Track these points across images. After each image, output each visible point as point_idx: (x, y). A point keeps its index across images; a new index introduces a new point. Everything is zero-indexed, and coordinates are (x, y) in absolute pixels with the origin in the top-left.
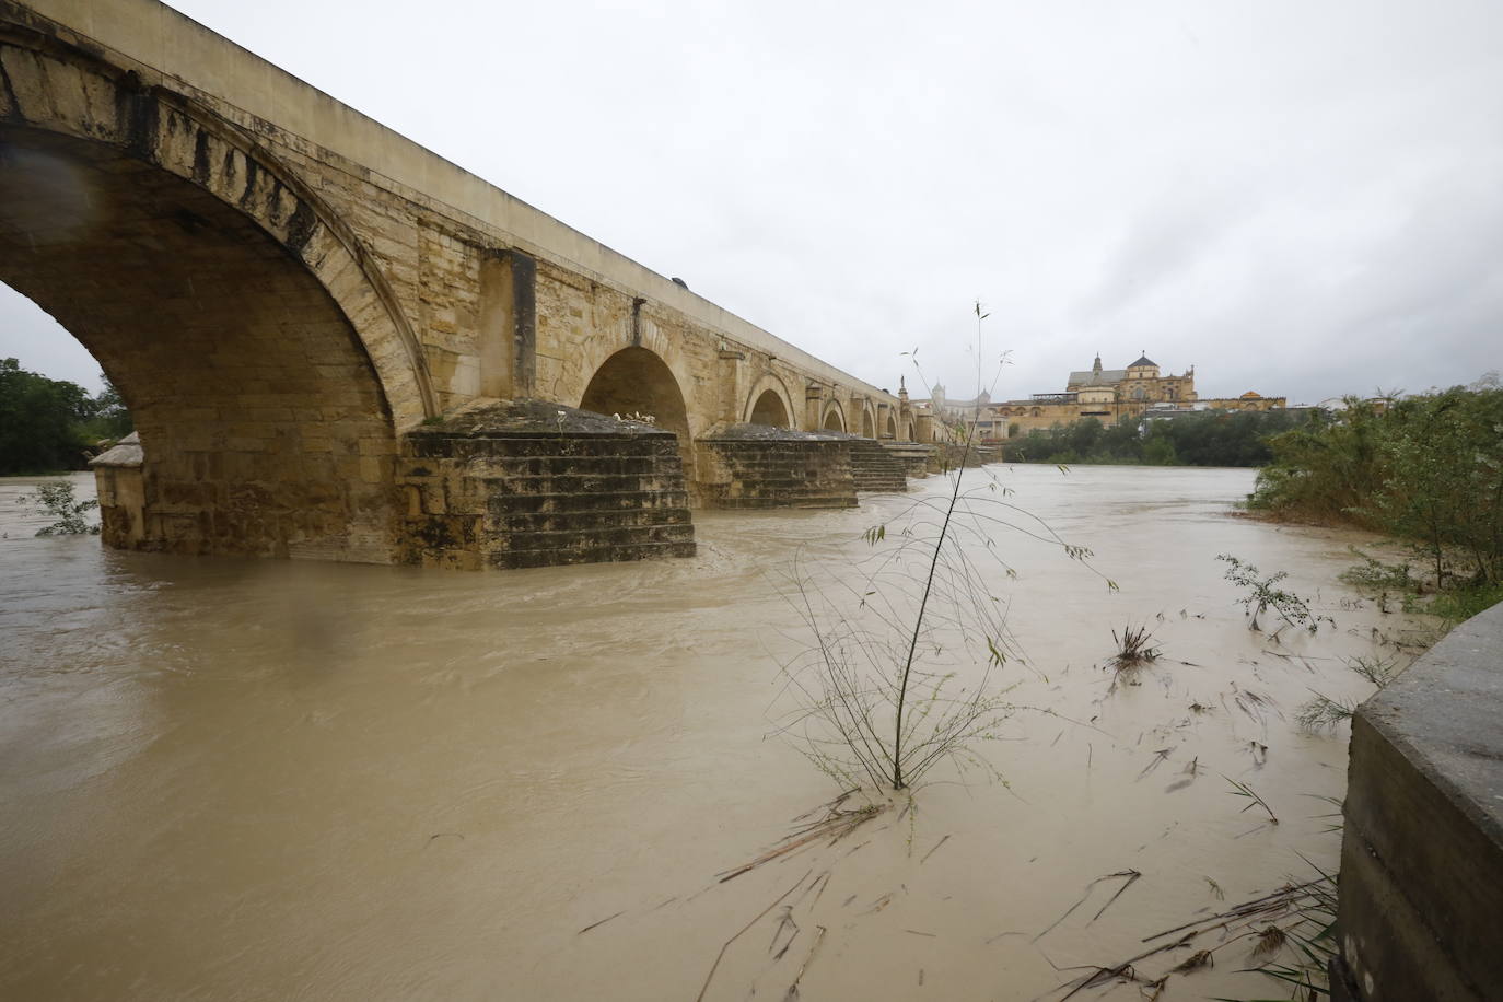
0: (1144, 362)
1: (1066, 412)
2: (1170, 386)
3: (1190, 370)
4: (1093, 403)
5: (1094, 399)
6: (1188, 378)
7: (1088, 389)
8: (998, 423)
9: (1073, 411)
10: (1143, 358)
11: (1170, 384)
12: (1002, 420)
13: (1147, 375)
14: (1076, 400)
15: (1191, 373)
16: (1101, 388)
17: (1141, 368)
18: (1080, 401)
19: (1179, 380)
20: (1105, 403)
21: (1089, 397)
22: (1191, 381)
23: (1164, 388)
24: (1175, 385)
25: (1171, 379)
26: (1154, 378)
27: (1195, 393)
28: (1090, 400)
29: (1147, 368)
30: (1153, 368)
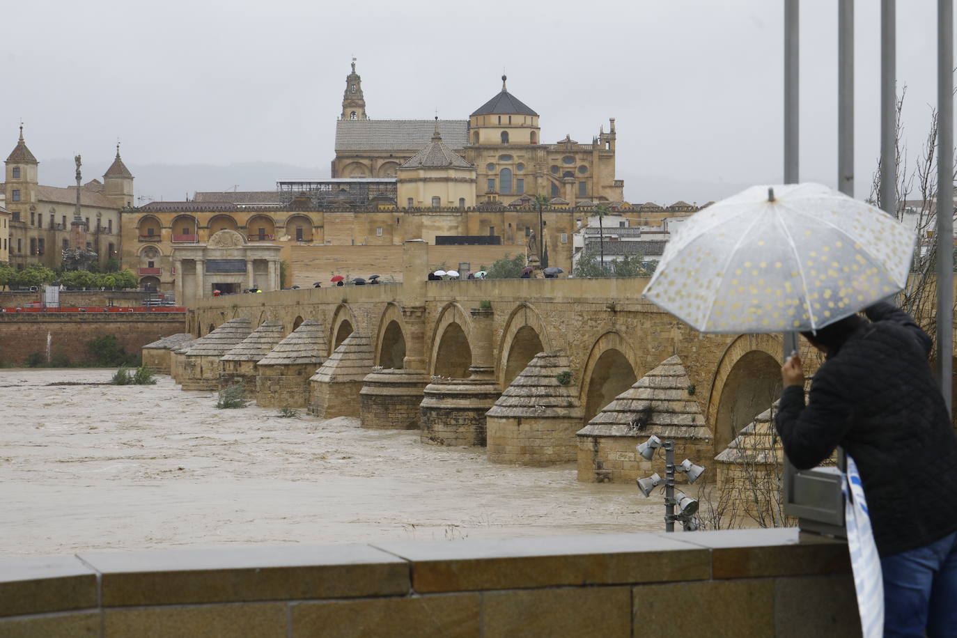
0: (505, 104)
1: (372, 231)
2: (568, 166)
3: (607, 130)
4: (436, 209)
5: (437, 199)
6: (604, 149)
7: (422, 174)
8: (261, 264)
9: (390, 229)
10: (504, 95)
11: (566, 160)
12: (266, 255)
13: (518, 137)
14: (392, 200)
15: (610, 138)
16: (453, 174)
17: (505, 119)
18: (403, 202)
19: (587, 152)
20: (460, 211)
21: (425, 195)
22: (609, 156)
23: (555, 169)
24: (579, 163)
25: (568, 149)
26: (533, 146)
27: (620, 184)
28: (428, 202)
29: (518, 119)
30: (529, 119)
